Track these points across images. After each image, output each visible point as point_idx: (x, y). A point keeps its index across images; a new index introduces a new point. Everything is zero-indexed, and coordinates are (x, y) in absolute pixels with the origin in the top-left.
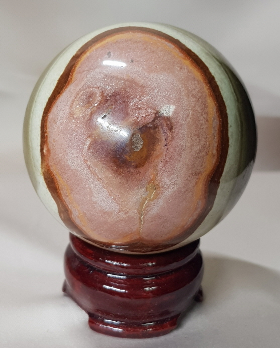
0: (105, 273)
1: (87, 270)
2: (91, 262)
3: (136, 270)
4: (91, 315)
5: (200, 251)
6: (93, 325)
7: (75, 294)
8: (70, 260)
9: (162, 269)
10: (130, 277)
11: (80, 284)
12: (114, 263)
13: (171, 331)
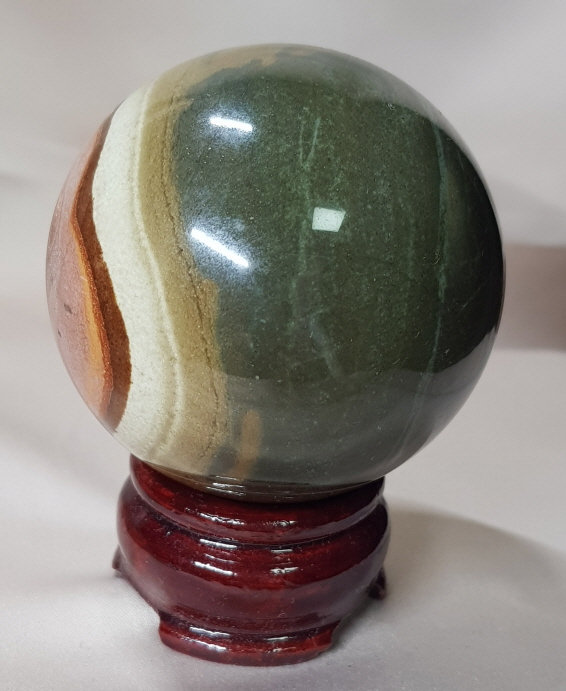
0: (196, 536)
1: (160, 530)
2: (169, 514)
3: (255, 533)
4: (164, 617)
5: (383, 499)
6: (169, 637)
7: (136, 575)
8: (129, 507)
9: (307, 533)
10: (244, 547)
11: (147, 555)
12: (213, 519)
13: (320, 654)
